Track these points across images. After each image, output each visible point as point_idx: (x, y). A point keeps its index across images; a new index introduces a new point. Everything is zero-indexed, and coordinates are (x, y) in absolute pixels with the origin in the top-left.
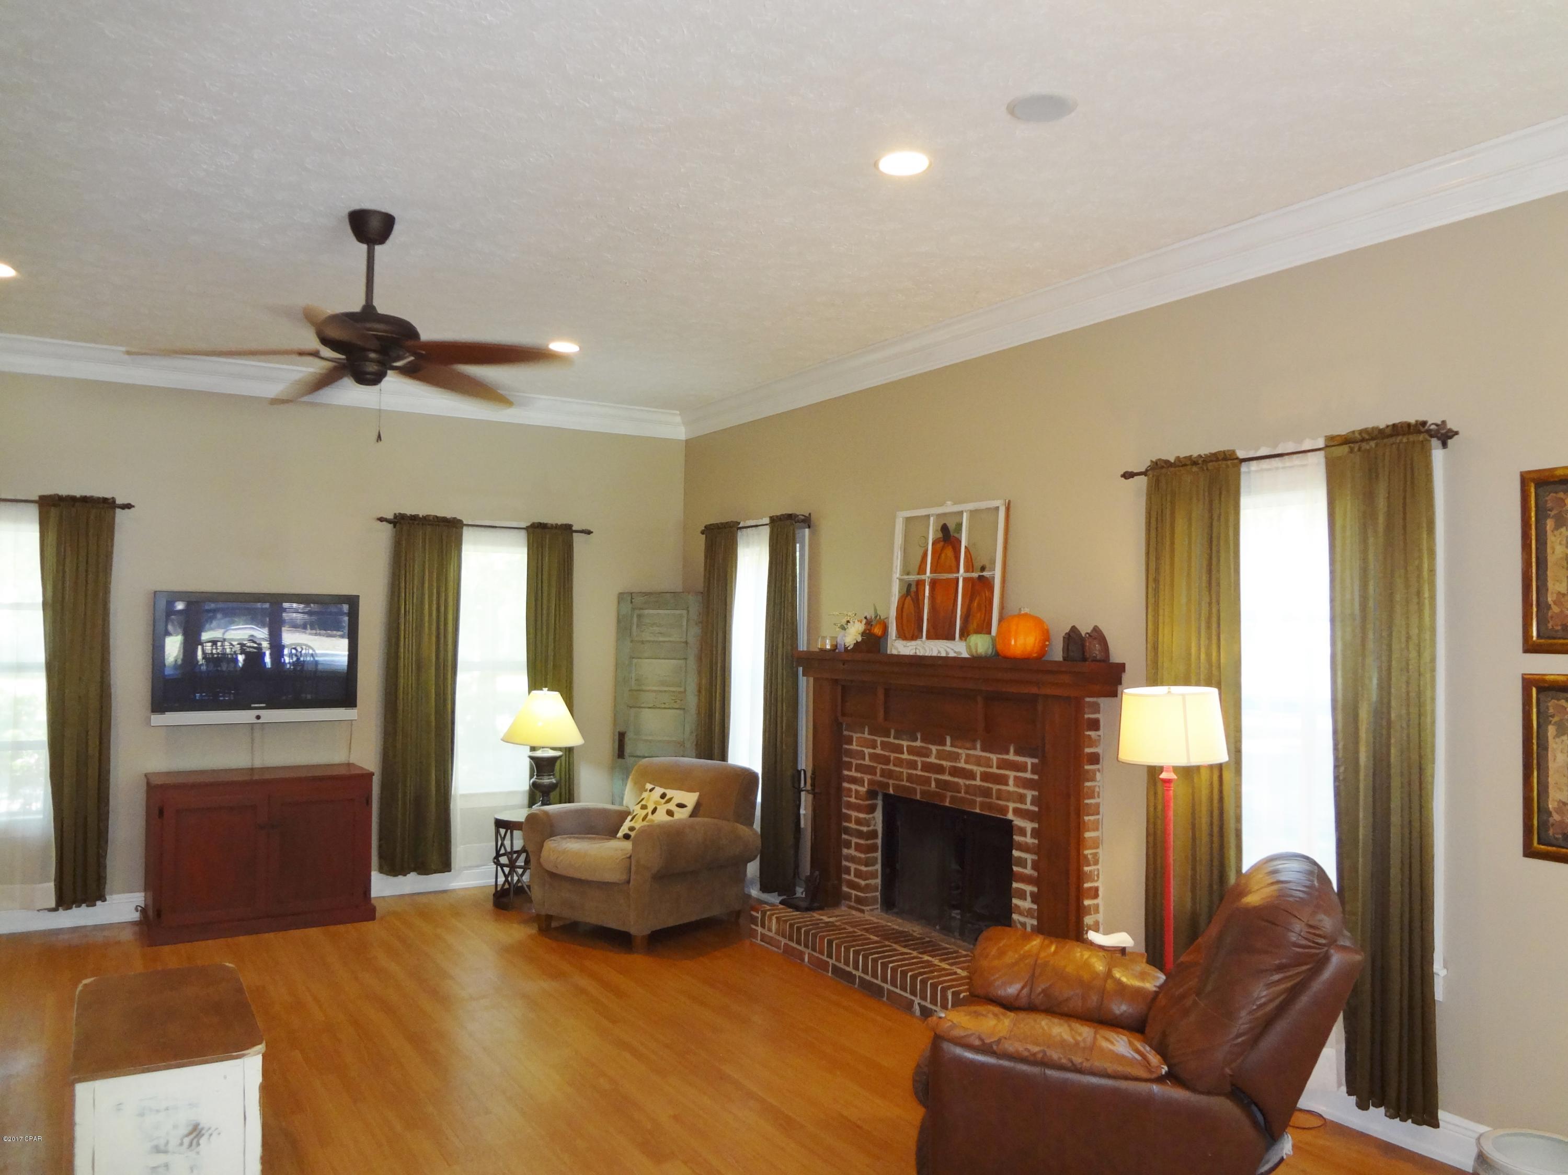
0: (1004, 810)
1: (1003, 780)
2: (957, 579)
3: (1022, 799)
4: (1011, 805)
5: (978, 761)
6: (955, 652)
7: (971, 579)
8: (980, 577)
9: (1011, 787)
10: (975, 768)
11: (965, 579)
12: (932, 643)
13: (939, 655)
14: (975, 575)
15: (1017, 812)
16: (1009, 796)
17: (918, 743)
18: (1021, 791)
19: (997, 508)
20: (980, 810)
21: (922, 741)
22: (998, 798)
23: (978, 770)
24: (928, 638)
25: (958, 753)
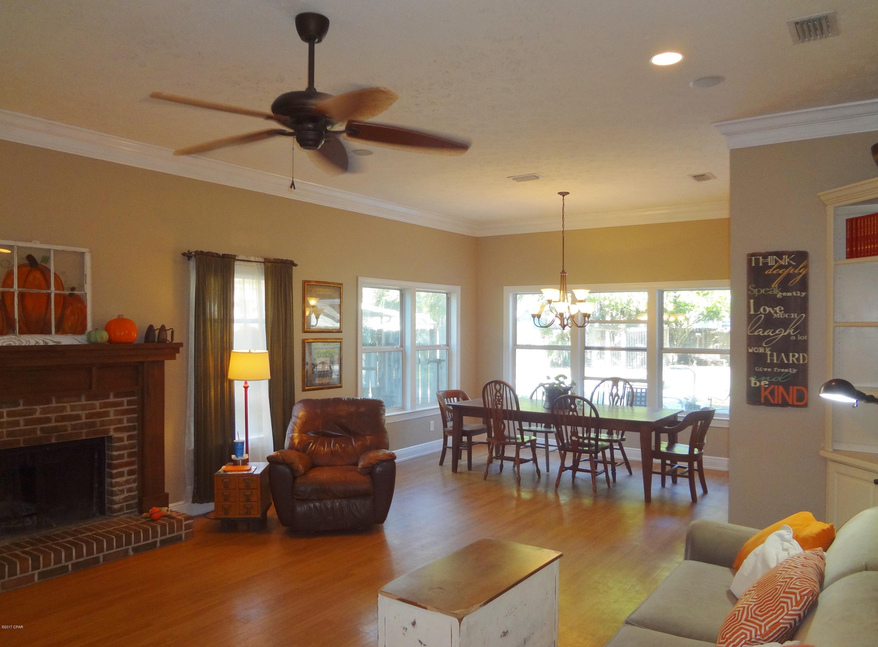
0: (108, 431)
1: (106, 414)
2: (49, 295)
3: (120, 421)
4: (112, 427)
5: (83, 408)
6: (54, 342)
7: (60, 295)
8: (71, 295)
9: (112, 417)
10: (80, 412)
11: (56, 295)
12: (29, 337)
13: (37, 344)
14: (67, 292)
15: (116, 430)
16: (111, 422)
17: (21, 407)
18: (119, 417)
19: (83, 254)
20: (86, 437)
21: (24, 405)
22: (103, 426)
23: (83, 414)
24: (21, 332)
25: (64, 406)
